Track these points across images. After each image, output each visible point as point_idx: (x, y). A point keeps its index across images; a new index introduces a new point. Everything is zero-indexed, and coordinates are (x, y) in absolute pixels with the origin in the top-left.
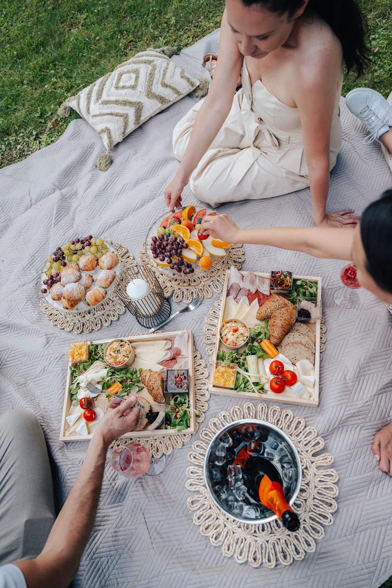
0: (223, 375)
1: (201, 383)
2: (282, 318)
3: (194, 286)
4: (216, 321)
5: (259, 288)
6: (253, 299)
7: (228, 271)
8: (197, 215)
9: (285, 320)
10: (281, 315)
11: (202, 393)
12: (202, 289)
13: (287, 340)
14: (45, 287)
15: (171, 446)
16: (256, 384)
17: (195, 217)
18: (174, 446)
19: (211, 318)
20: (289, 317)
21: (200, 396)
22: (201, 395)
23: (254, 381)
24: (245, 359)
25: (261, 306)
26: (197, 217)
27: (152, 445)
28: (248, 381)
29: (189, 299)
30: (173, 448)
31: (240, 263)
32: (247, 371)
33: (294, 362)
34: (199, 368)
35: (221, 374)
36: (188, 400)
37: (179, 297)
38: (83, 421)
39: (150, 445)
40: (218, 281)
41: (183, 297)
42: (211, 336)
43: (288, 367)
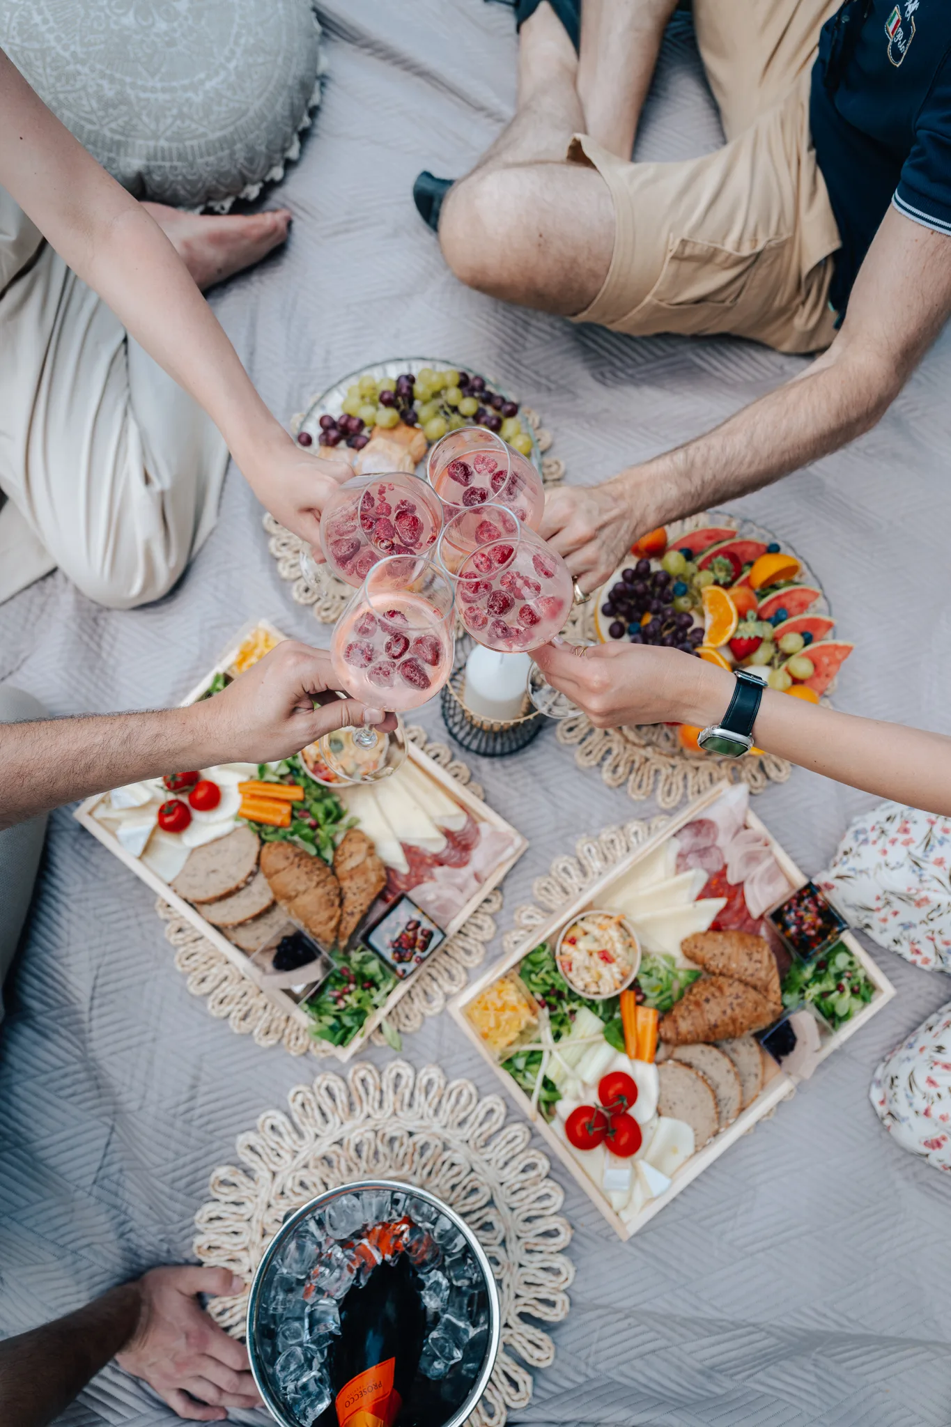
0: (503, 1008)
1: (448, 967)
2: (729, 1011)
3: (627, 740)
4: (597, 864)
5: (752, 881)
6: (715, 894)
7: (724, 785)
8: (786, 594)
9: (734, 1021)
10: (735, 1002)
11: (429, 990)
12: (636, 765)
13: (692, 1053)
14: (314, 430)
15: (279, 1036)
16: (547, 1084)
17: (779, 598)
18: (285, 1041)
19: (594, 850)
20: (746, 1022)
21: (421, 994)
22: (425, 993)
23: (551, 1077)
24: (573, 1012)
25: (716, 927)
26: (784, 600)
27: (245, 994)
28: (539, 1061)
29: (591, 757)
30: (280, 1041)
31: (768, 778)
32: (557, 1036)
33: (663, 1111)
34: (471, 934)
35: (499, 1004)
36: (389, 987)
37: (573, 734)
38: (152, 820)
39: (240, 993)
40: (685, 777)
41: (583, 740)
42: (558, 889)
43: (642, 1111)
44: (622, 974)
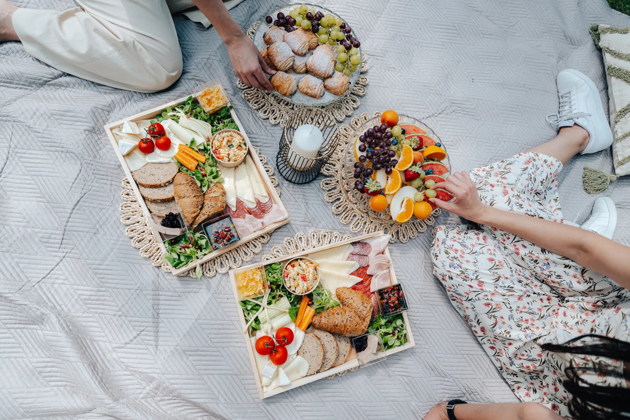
0: (253, 280)
1: (235, 257)
2: (345, 322)
3: (348, 198)
4: (315, 242)
5: (376, 277)
6: (359, 276)
7: (381, 233)
8: (436, 164)
9: (345, 326)
10: (349, 319)
11: (223, 262)
12: (348, 209)
13: (323, 335)
14: (274, 17)
15: (151, 254)
16: (257, 320)
17: (432, 164)
18: (152, 258)
19: (315, 236)
20: (350, 329)
21: (219, 263)
22: (221, 263)
23: (259, 318)
24: (281, 296)
25: (354, 288)
26: (434, 166)
27: (144, 232)
28: (257, 310)
29: (330, 198)
30: (150, 257)
31: (398, 238)
32: (269, 303)
33: (300, 353)
34: (250, 248)
35: (251, 278)
36: (206, 252)
37: (327, 186)
38: (137, 143)
39: (142, 230)
40: (365, 223)
41: (330, 190)
42: (294, 245)
43: (291, 349)
44: (307, 288)
